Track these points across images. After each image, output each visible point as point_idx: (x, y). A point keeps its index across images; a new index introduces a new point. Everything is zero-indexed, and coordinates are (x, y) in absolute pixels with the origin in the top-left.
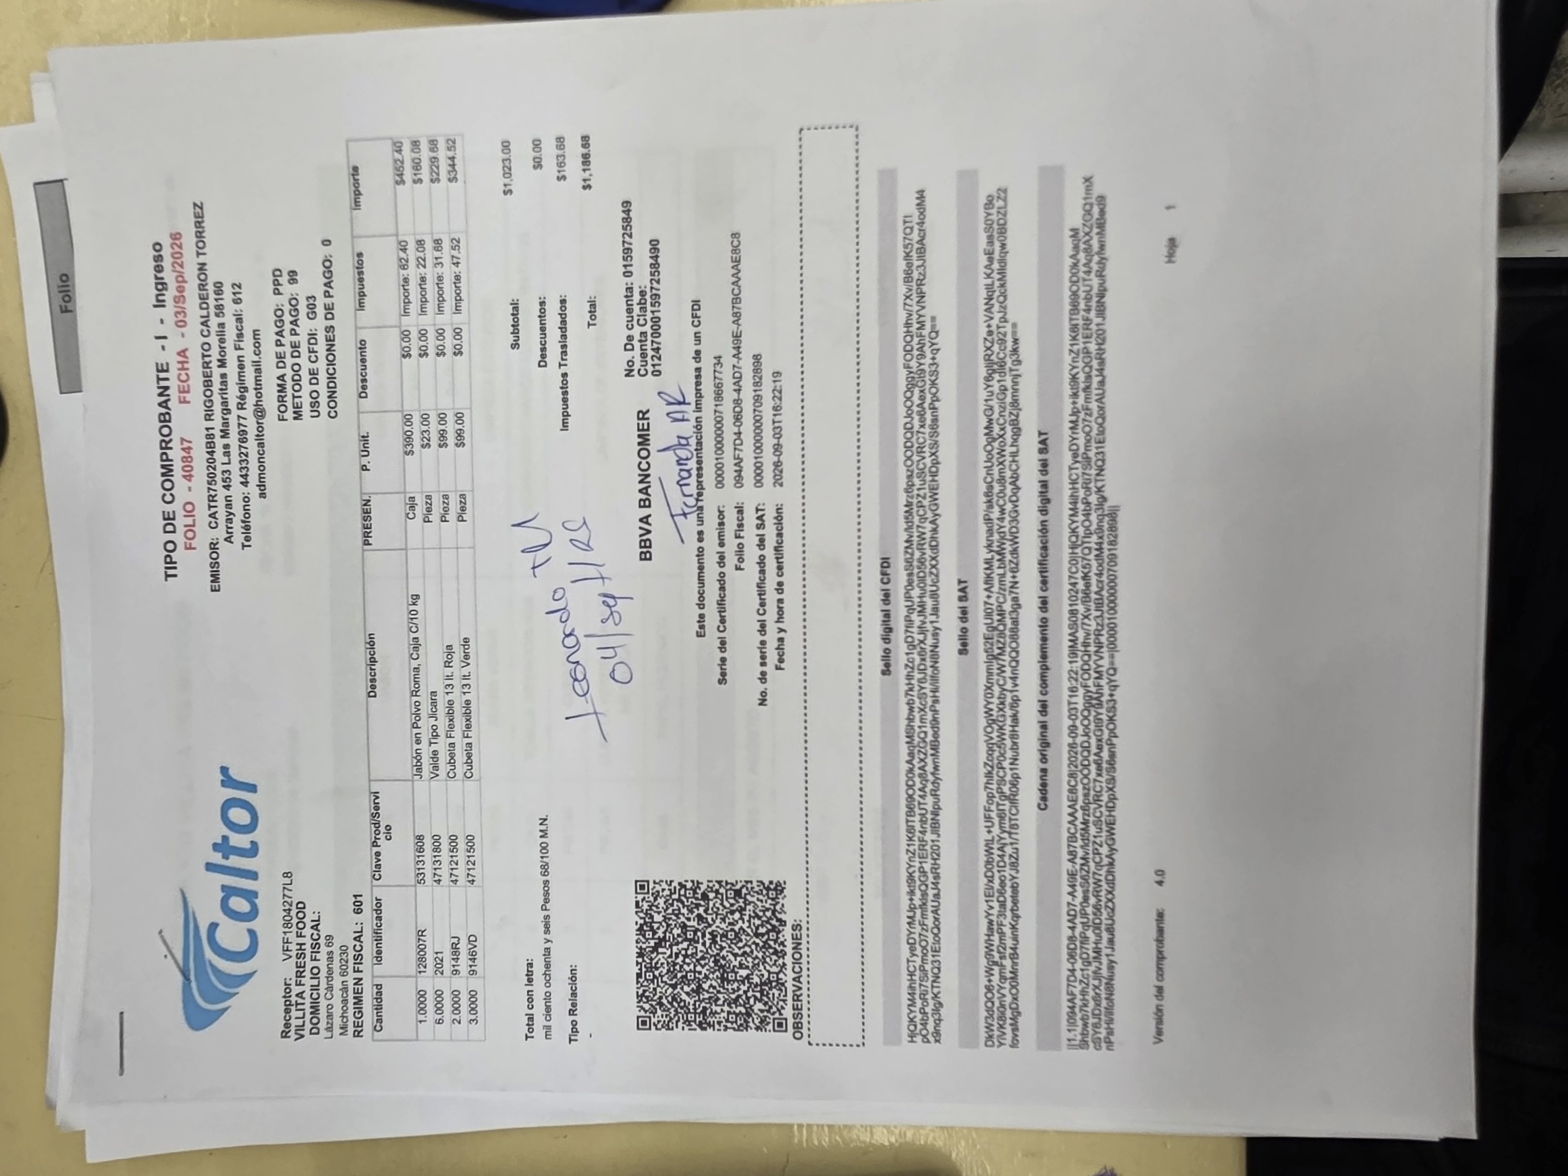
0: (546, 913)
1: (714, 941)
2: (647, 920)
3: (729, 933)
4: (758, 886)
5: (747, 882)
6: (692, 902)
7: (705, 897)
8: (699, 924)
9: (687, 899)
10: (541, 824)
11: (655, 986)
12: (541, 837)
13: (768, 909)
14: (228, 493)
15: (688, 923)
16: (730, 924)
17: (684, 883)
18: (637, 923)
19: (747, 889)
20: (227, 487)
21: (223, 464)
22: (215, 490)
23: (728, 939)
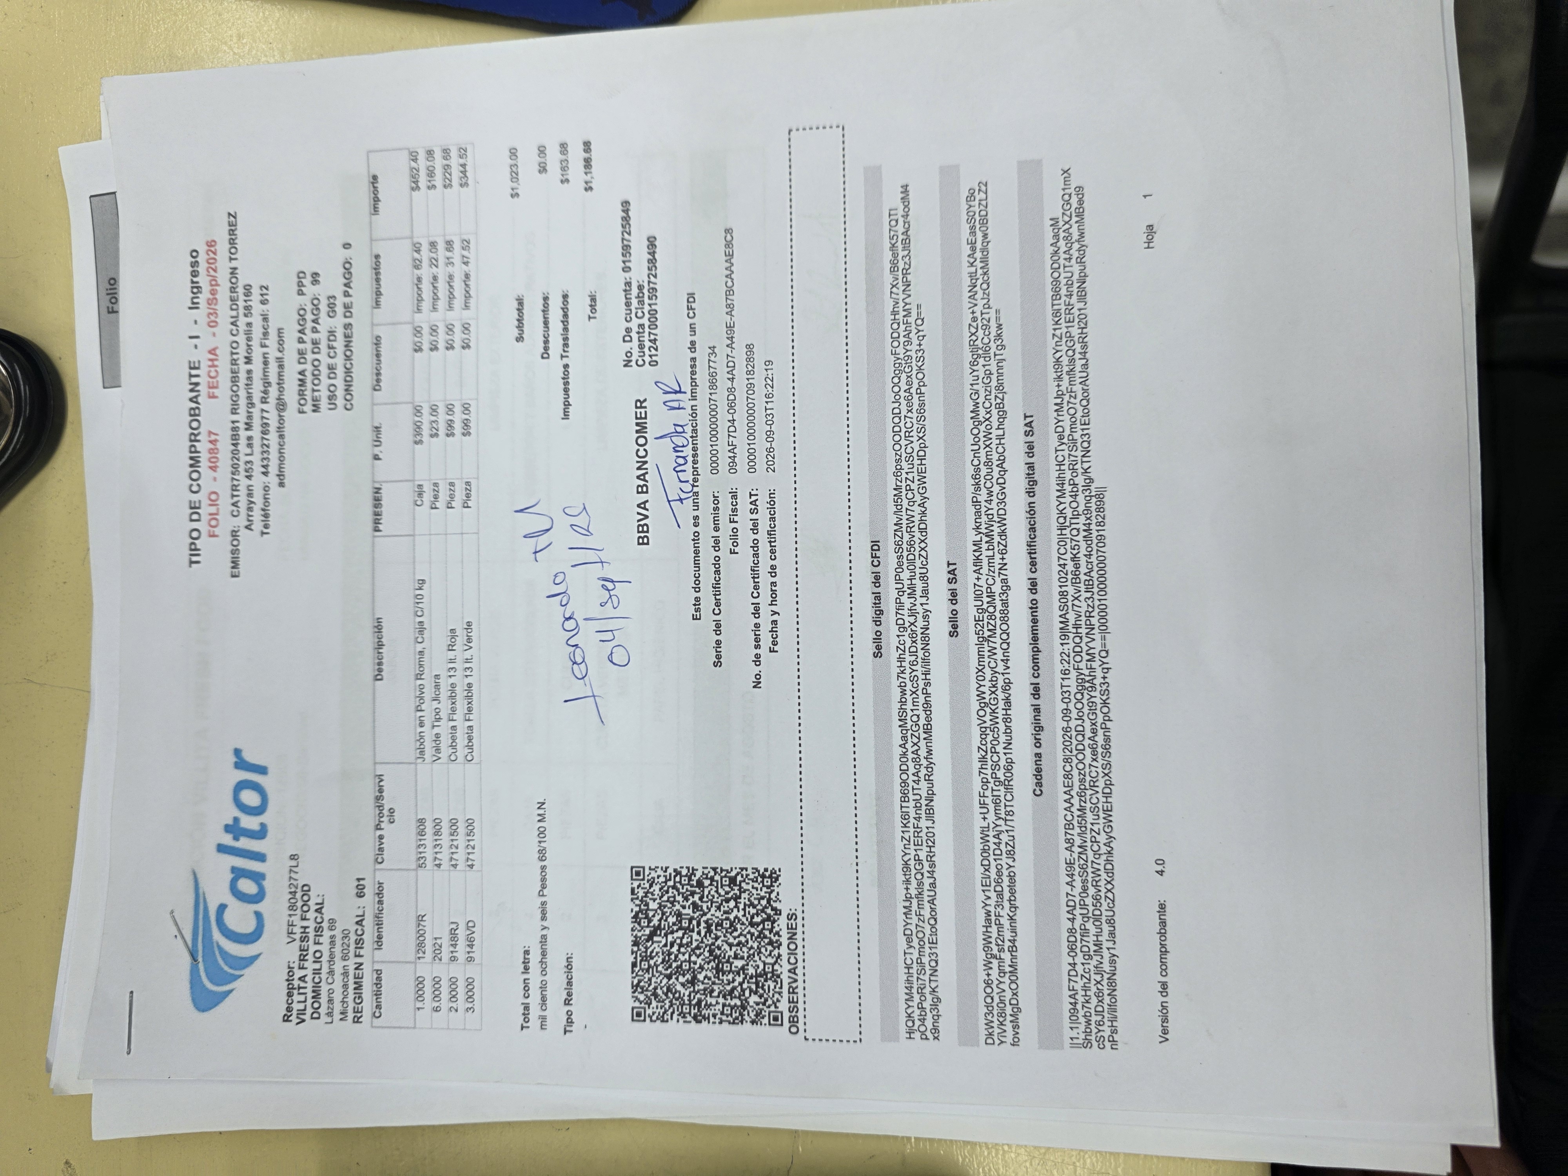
0: (543, 899)
1: (709, 930)
2: (642, 907)
3: (725, 922)
4: (753, 873)
5: (742, 869)
6: (687, 890)
7: (700, 884)
8: (694, 912)
9: (683, 886)
10: (539, 808)
11: (650, 976)
12: (539, 821)
13: (763, 898)
14: (250, 483)
15: (684, 911)
16: (725, 912)
17: (679, 870)
18: (632, 911)
19: (742, 876)
20: (250, 477)
21: (247, 455)
22: (238, 480)
23: (723, 928)
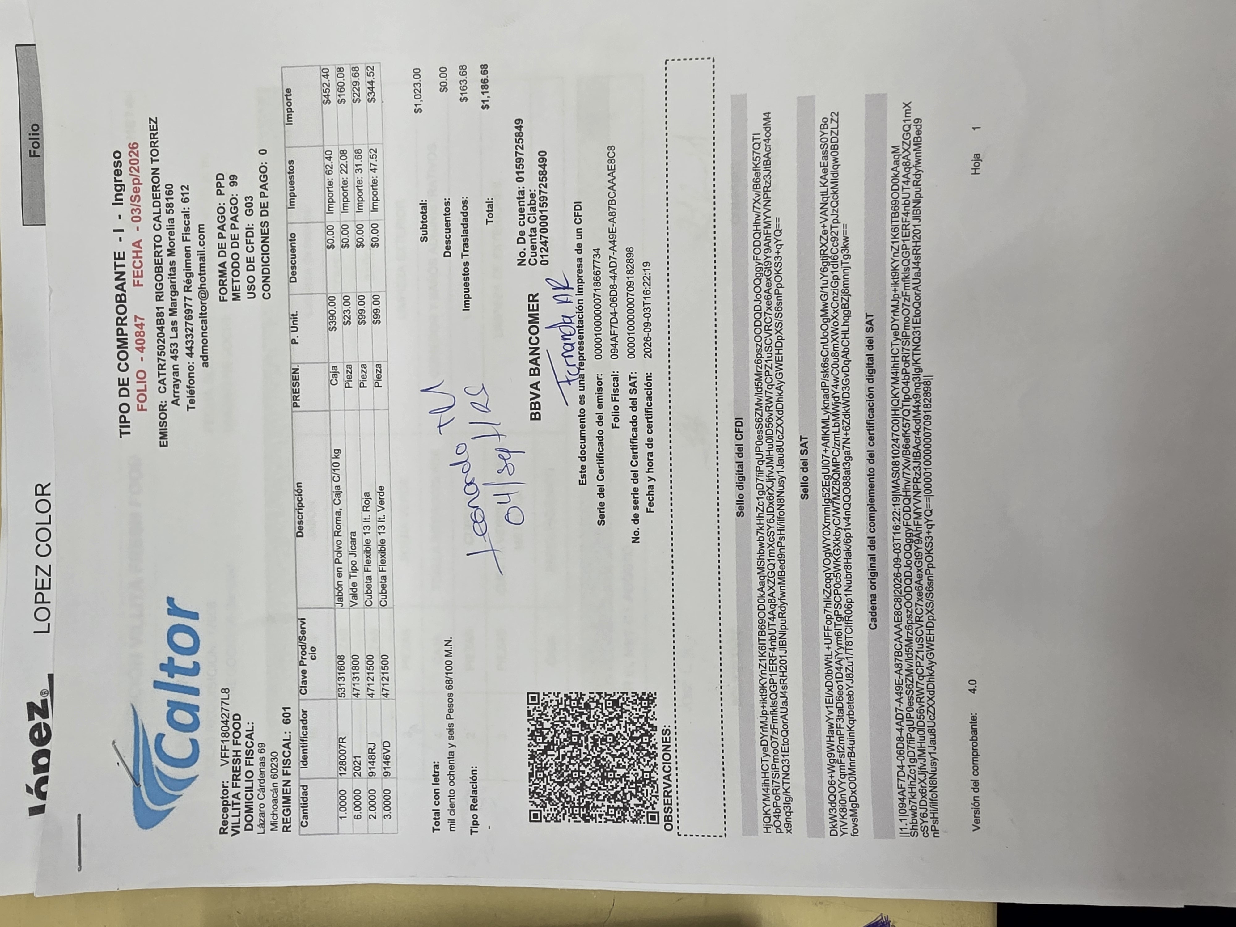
0: (450, 721)
1: (595, 745)
2: (538, 727)
3: (608, 738)
4: (633, 696)
5: (623, 693)
6: (576, 712)
7: (587, 706)
8: (582, 730)
9: (572, 708)
10: (446, 644)
11: (545, 784)
12: (446, 656)
13: (641, 717)
14: (175, 363)
15: (573, 729)
16: (609, 729)
17: (569, 695)
18: (529, 730)
19: (624, 699)
20: (175, 358)
21: (171, 338)
22: (164, 360)
23: (607, 743)
